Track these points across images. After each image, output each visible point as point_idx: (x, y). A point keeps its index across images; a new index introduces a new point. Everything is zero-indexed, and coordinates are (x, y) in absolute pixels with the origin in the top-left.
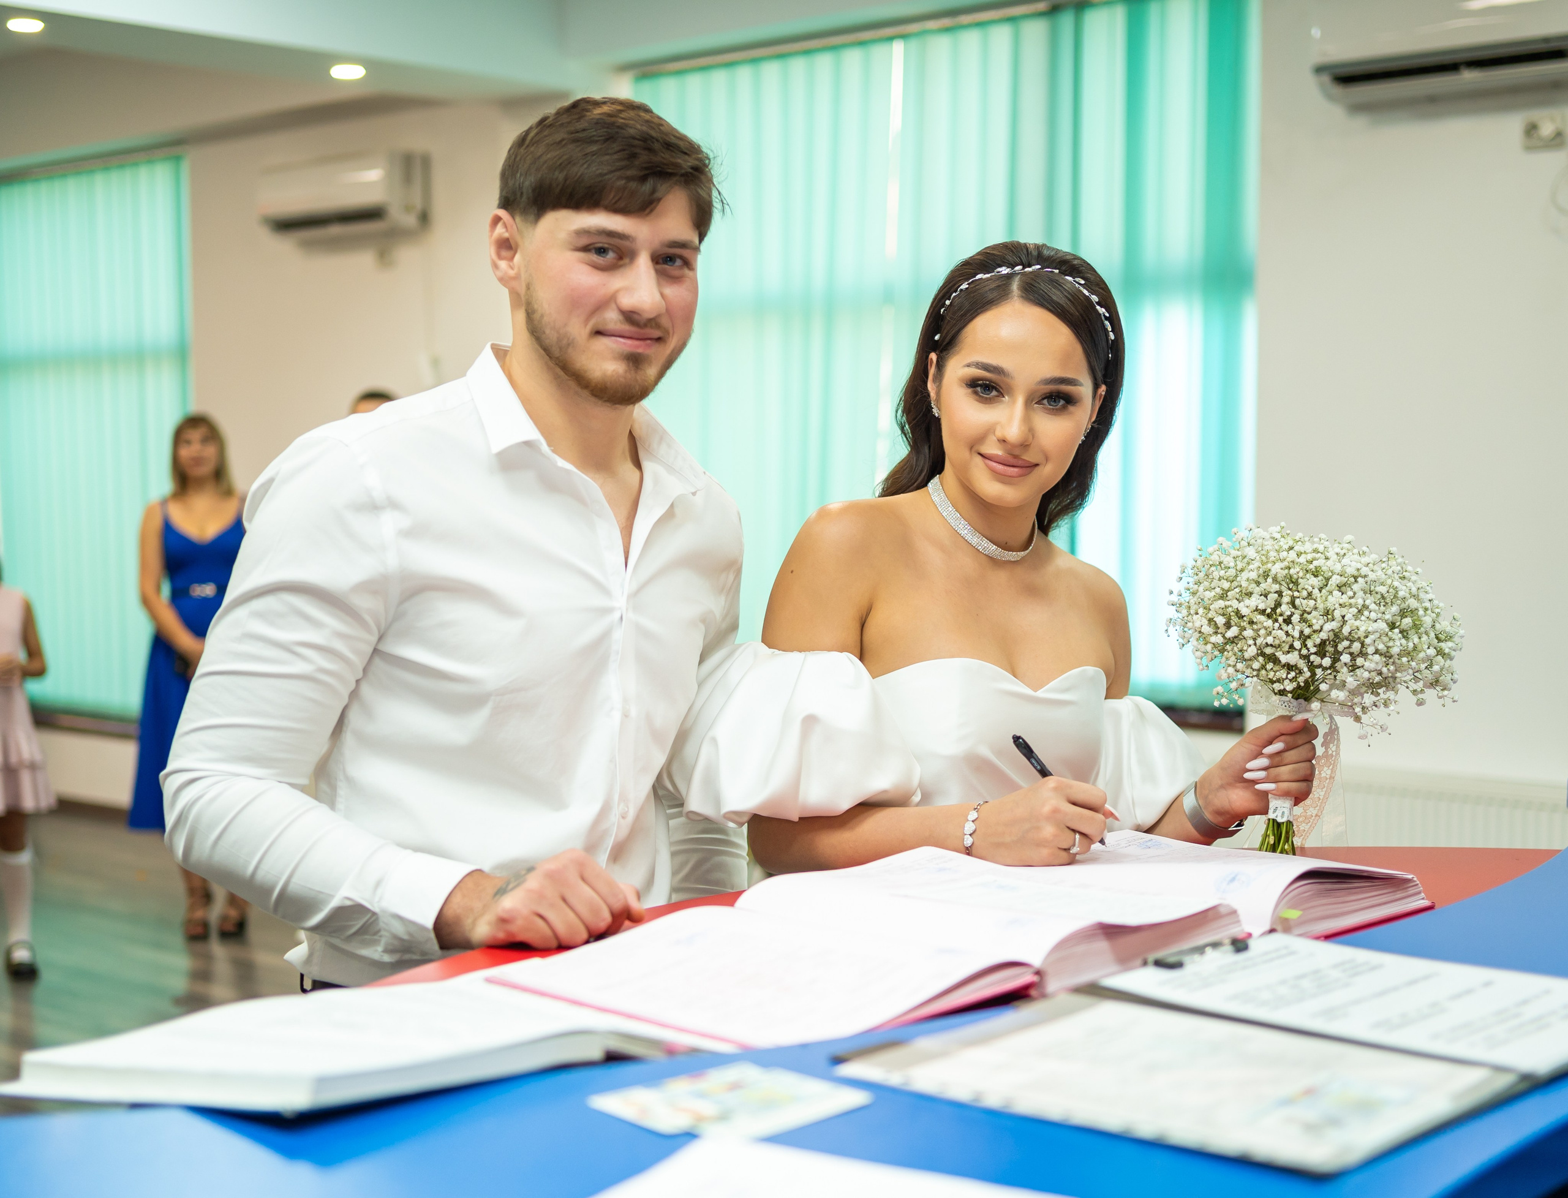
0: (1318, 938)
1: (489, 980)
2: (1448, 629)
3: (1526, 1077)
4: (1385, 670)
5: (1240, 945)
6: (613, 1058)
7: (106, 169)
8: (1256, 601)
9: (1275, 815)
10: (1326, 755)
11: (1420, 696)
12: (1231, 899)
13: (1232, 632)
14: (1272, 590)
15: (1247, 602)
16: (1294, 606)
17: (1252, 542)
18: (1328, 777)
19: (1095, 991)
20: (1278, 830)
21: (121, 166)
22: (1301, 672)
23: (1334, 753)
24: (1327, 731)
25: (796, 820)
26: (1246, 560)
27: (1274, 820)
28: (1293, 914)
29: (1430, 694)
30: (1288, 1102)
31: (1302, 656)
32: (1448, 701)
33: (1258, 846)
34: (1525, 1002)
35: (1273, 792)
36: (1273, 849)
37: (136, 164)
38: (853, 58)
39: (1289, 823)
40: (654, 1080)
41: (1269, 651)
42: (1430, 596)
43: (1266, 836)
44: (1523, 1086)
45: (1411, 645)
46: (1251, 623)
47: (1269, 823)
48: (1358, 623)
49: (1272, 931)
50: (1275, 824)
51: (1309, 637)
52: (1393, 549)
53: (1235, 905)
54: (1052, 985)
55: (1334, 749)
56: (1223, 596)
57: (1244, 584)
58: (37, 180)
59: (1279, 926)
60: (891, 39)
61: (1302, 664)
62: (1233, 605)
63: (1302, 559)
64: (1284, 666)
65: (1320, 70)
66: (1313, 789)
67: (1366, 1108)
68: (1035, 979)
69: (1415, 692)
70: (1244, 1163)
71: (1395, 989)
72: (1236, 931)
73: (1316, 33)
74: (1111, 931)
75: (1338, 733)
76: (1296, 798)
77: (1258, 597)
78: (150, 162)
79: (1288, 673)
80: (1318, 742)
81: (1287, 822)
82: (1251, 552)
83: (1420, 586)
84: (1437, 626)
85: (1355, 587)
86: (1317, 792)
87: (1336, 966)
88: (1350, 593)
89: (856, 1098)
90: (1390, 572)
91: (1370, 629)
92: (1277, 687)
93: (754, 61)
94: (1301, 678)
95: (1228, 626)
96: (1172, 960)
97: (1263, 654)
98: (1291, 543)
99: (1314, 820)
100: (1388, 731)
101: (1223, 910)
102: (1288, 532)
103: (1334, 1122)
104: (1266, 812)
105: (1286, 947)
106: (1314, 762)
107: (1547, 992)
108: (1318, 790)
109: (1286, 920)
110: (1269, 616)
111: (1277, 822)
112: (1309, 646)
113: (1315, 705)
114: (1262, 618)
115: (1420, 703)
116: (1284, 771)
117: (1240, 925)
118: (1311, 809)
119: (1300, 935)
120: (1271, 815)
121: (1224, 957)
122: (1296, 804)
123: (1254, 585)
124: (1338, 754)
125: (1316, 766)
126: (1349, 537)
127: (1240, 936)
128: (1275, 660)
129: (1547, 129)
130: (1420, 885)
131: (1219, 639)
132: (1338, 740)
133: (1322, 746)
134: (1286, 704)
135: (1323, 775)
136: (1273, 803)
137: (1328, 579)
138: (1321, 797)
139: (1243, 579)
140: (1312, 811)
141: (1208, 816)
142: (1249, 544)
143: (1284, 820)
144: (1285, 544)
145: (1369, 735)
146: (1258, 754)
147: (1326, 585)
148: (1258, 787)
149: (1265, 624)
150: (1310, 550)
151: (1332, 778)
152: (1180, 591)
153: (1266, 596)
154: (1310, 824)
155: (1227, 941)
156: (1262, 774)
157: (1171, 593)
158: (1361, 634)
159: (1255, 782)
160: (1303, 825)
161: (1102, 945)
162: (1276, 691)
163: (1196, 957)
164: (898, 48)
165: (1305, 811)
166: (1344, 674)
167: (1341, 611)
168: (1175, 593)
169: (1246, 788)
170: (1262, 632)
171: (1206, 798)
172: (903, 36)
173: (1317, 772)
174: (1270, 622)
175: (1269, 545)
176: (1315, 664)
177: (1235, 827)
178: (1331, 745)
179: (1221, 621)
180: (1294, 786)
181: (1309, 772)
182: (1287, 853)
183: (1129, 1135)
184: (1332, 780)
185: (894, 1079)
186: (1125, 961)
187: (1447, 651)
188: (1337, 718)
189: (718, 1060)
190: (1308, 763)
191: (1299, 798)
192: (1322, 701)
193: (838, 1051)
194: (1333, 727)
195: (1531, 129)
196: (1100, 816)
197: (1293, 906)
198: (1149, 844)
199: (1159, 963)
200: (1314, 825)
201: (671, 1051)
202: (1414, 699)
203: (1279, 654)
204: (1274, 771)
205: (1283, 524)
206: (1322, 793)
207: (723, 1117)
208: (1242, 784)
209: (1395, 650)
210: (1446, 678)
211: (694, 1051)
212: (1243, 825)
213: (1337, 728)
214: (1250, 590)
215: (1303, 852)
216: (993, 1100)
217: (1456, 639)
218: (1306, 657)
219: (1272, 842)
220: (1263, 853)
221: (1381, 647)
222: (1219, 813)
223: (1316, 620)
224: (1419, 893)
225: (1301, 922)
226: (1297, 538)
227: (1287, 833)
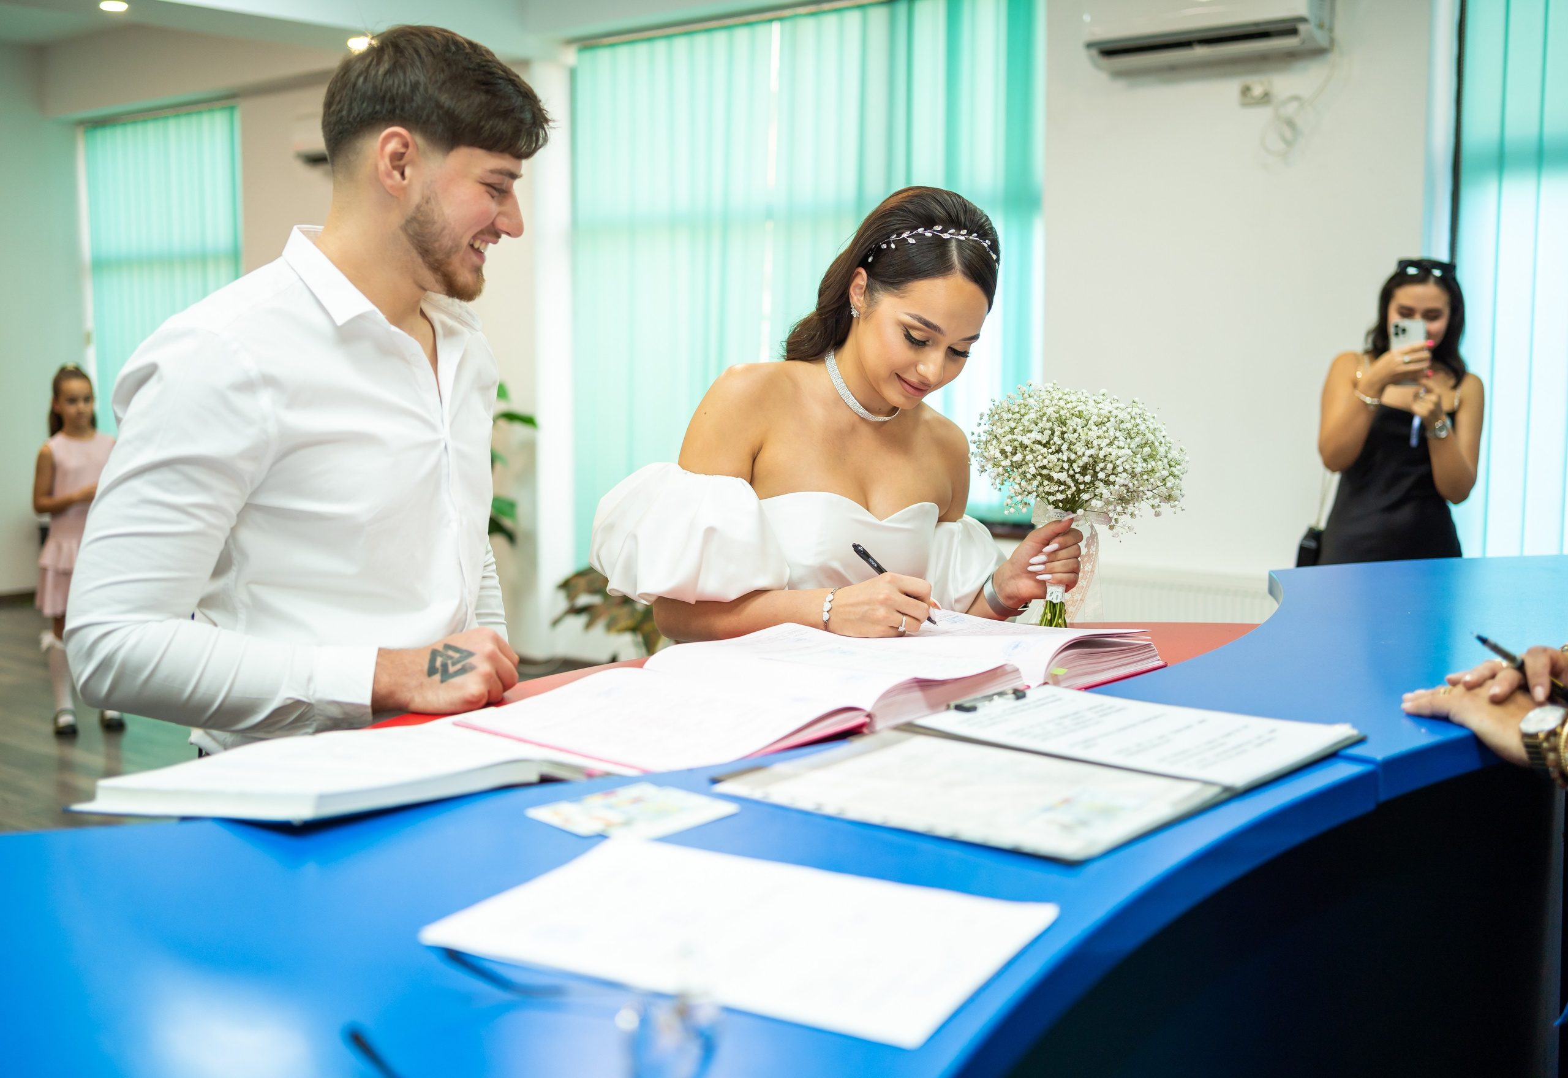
0: (1080, 689)
1: (456, 724)
2: (1177, 456)
3: (1227, 789)
4: (1131, 485)
5: (1019, 694)
6: (545, 780)
7: (177, 116)
8: (1035, 436)
9: (1051, 597)
10: (1088, 555)
11: (1157, 509)
12: (1013, 660)
13: (1018, 457)
14: (1047, 427)
15: (1029, 435)
16: (1063, 439)
17: (1032, 394)
18: (1090, 570)
19: (911, 728)
20: (1053, 609)
21: (189, 114)
22: (1069, 487)
23: (1094, 553)
24: (1089, 536)
25: (693, 602)
26: (1027, 408)
27: (1050, 601)
28: (1061, 672)
29: (1165, 507)
30: (1050, 809)
31: (1069, 476)
32: (1178, 510)
33: (1039, 622)
34: (1229, 734)
35: (1051, 581)
36: (1050, 623)
37: (200, 112)
38: (742, 35)
39: (1062, 603)
40: (576, 797)
41: (1045, 472)
42: (1164, 433)
43: (1045, 613)
44: (1225, 796)
45: (1150, 466)
46: (1032, 451)
47: (1047, 604)
48: (1110, 450)
49: (1045, 683)
50: (1052, 604)
51: (1074, 461)
52: (1136, 399)
53: (1018, 666)
54: (880, 724)
55: (1094, 549)
56: (1012, 431)
57: (1027, 423)
58: (124, 124)
59: (1052, 680)
60: (771, 21)
61: (1069, 482)
62: (1018, 439)
63: (1069, 406)
64: (1057, 482)
65: (1090, 45)
66: (1079, 580)
67: (1108, 812)
68: (867, 720)
69: (1153, 506)
70: (1016, 854)
71: (1133, 725)
72: (1018, 684)
73: (1087, 18)
74: (924, 684)
75: (1097, 538)
76: (1066, 585)
77: (1037, 433)
78: (211, 110)
79: (1059, 486)
80: (1082, 544)
81: (1060, 603)
82: (1031, 401)
83: (1156, 427)
84: (1170, 456)
85: (1108, 424)
86: (1081, 582)
87: (1090, 709)
88: (1104, 428)
89: (728, 808)
90: (1133, 414)
91: (1119, 454)
92: (1051, 498)
93: (668, 37)
94: (1069, 491)
95: (1014, 454)
96: (967, 705)
97: (1041, 475)
98: (1060, 395)
99: (1079, 603)
100: (1134, 531)
101: (1008, 669)
102: (1059, 387)
103: (1084, 823)
104: (1044, 597)
105: (1054, 696)
106: (1079, 559)
107: (1246, 727)
108: (1083, 580)
109: (1056, 676)
110: (1045, 446)
111: (1053, 603)
112: (1074, 468)
113: (1080, 512)
114: (1039, 447)
115: (1157, 514)
116: (1057, 565)
117: (1022, 680)
118: (1077, 595)
119: (1067, 687)
120: (1048, 598)
121: (1009, 701)
122: (1066, 591)
123: (1034, 425)
124: (1097, 553)
125: (1081, 563)
126: (1104, 391)
127: (1020, 687)
128: (1050, 478)
129: (1257, 91)
130: (1156, 650)
131: (1007, 463)
132: (1097, 543)
133: (1085, 547)
134: (1058, 515)
135: (1086, 569)
136: (1050, 589)
137: (1088, 421)
138: (1085, 586)
139: (1025, 420)
140: (1078, 597)
141: (1001, 600)
142: (1030, 396)
143: (1058, 601)
144: (1056, 396)
145: (1120, 534)
146: (1039, 552)
147: (1087, 425)
148: (1039, 577)
149: (1042, 452)
150: (1075, 399)
151: (1092, 571)
152: (979, 433)
153: (1042, 433)
154: (1076, 607)
155: (1011, 692)
156: (1041, 567)
157: (973, 434)
158: (1113, 458)
159: (1036, 573)
160: (1071, 607)
161: (918, 695)
162: (1050, 501)
163: (987, 703)
164: (776, 27)
165: (1073, 596)
166: (1102, 488)
167: (1098, 442)
168: (976, 434)
169: (1030, 578)
170: (1040, 457)
171: (1000, 586)
172: (780, 19)
173: (1082, 567)
174: (1045, 450)
175: (1044, 395)
176: (1079, 481)
177: (1022, 608)
178: (1092, 547)
179: (1009, 449)
180: (1065, 576)
181: (1076, 566)
182: (1061, 627)
183: (930, 834)
184: (1092, 573)
185: (757, 794)
186: (934, 706)
187: (1177, 473)
188: (1097, 526)
189: (626, 781)
190: (1075, 559)
191: (1069, 586)
192: (1085, 510)
193: (715, 774)
194: (1094, 533)
195: (1246, 90)
196: (925, 605)
197: (1061, 666)
198: (956, 619)
199: (959, 708)
200: (1079, 608)
201: (590, 775)
202: (1154, 511)
203: (1053, 474)
204: (1050, 565)
205: (1055, 381)
206: (1085, 583)
207: (627, 823)
208: (1026, 575)
209: (1138, 470)
210: (1176, 493)
211: (608, 775)
212: (1028, 607)
213: (1097, 534)
214: (1031, 428)
215: (1072, 626)
216: (830, 810)
217: (1183, 463)
218: (1072, 477)
219: (1049, 618)
220: (1043, 627)
221: (1127, 467)
222: (1009, 597)
223: (1079, 448)
224: (1156, 656)
225: (1068, 678)
226: (1066, 392)
227: (1060, 611)
